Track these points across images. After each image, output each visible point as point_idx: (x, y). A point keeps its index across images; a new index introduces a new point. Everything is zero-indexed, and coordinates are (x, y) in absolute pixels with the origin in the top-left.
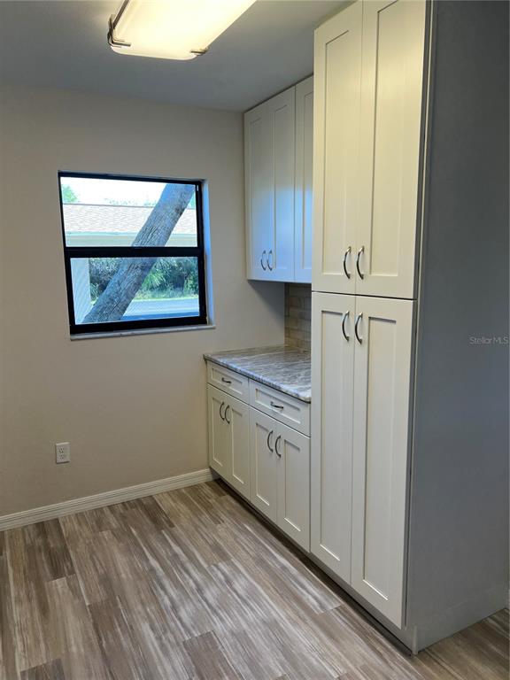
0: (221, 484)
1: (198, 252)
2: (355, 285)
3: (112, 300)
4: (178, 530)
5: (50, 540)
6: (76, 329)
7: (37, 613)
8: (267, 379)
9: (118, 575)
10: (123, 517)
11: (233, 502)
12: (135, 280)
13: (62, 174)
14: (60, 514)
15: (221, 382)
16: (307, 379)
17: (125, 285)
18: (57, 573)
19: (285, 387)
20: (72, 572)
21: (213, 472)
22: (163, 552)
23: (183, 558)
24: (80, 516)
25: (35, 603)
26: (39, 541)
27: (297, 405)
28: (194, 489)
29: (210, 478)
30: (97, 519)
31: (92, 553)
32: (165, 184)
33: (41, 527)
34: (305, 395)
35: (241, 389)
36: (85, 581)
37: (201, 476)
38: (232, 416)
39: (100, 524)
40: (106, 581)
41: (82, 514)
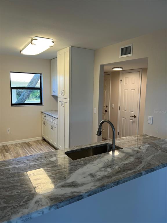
0: (44, 140)
1: (40, 89)
2: (63, 97)
3: (22, 99)
4: (33, 147)
5: (5, 148)
6: (12, 105)
7: (3, 157)
8: (51, 115)
9: (19, 152)
10: (22, 145)
11: (46, 143)
12: (28, 94)
13: (10, 72)
14: (7, 144)
15: (44, 117)
16: (57, 114)
17: (25, 95)
18: (7, 152)
19: (54, 116)
20: (10, 152)
21: (42, 137)
22: (29, 150)
23: (33, 150)
24: (12, 145)
25: (3, 156)
26: (3, 148)
27: (56, 119)
28: (38, 141)
29: (42, 139)
30: (16, 145)
31: (14, 150)
32: (34, 74)
33: (3, 146)
34: (57, 117)
35: (48, 118)
36: (13, 153)
37: (40, 138)
38: (46, 124)
39: (16, 146)
40: (17, 153)
41: (12, 144)
